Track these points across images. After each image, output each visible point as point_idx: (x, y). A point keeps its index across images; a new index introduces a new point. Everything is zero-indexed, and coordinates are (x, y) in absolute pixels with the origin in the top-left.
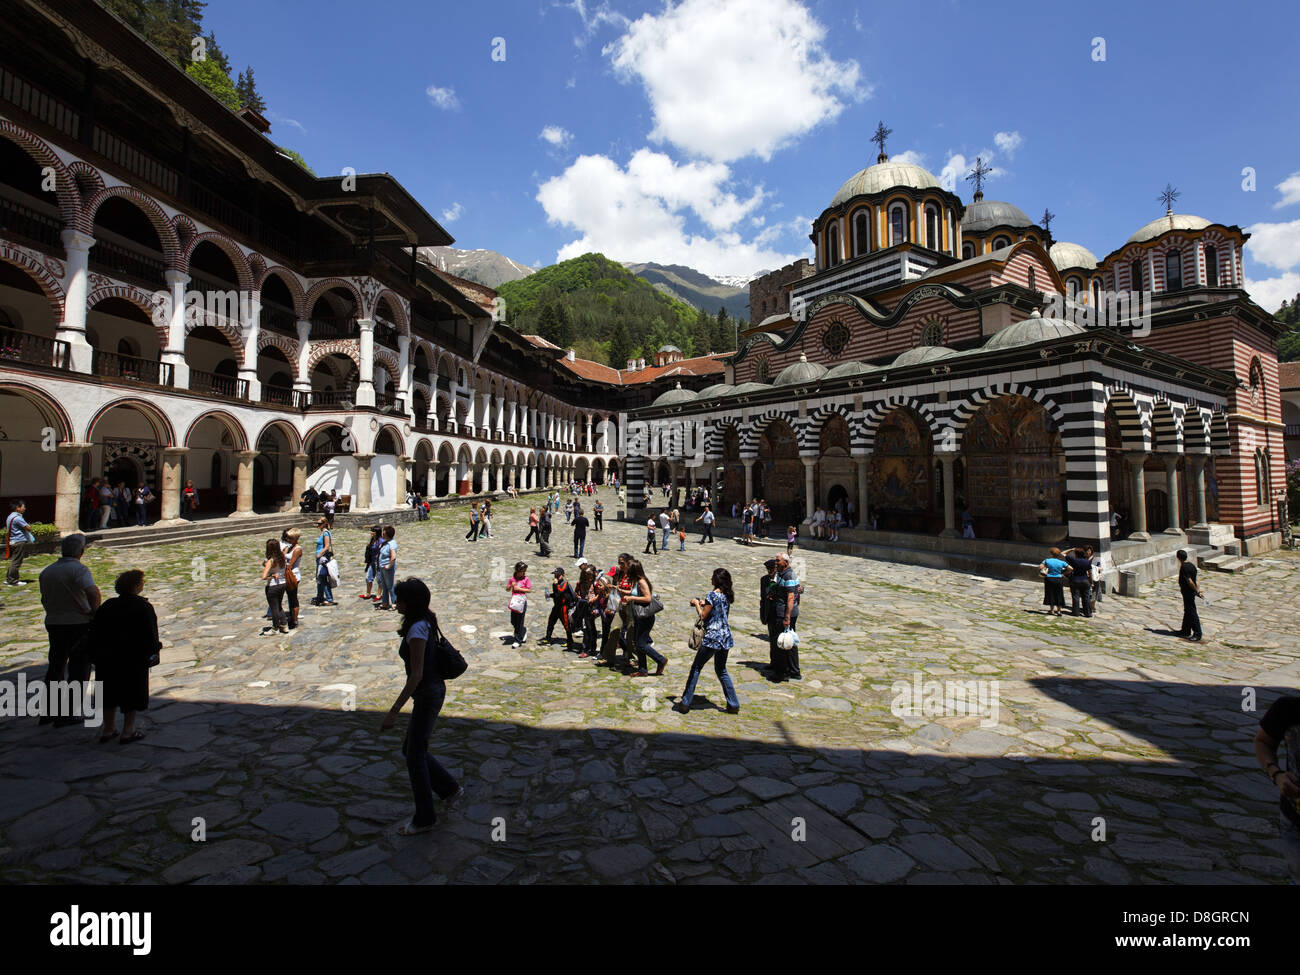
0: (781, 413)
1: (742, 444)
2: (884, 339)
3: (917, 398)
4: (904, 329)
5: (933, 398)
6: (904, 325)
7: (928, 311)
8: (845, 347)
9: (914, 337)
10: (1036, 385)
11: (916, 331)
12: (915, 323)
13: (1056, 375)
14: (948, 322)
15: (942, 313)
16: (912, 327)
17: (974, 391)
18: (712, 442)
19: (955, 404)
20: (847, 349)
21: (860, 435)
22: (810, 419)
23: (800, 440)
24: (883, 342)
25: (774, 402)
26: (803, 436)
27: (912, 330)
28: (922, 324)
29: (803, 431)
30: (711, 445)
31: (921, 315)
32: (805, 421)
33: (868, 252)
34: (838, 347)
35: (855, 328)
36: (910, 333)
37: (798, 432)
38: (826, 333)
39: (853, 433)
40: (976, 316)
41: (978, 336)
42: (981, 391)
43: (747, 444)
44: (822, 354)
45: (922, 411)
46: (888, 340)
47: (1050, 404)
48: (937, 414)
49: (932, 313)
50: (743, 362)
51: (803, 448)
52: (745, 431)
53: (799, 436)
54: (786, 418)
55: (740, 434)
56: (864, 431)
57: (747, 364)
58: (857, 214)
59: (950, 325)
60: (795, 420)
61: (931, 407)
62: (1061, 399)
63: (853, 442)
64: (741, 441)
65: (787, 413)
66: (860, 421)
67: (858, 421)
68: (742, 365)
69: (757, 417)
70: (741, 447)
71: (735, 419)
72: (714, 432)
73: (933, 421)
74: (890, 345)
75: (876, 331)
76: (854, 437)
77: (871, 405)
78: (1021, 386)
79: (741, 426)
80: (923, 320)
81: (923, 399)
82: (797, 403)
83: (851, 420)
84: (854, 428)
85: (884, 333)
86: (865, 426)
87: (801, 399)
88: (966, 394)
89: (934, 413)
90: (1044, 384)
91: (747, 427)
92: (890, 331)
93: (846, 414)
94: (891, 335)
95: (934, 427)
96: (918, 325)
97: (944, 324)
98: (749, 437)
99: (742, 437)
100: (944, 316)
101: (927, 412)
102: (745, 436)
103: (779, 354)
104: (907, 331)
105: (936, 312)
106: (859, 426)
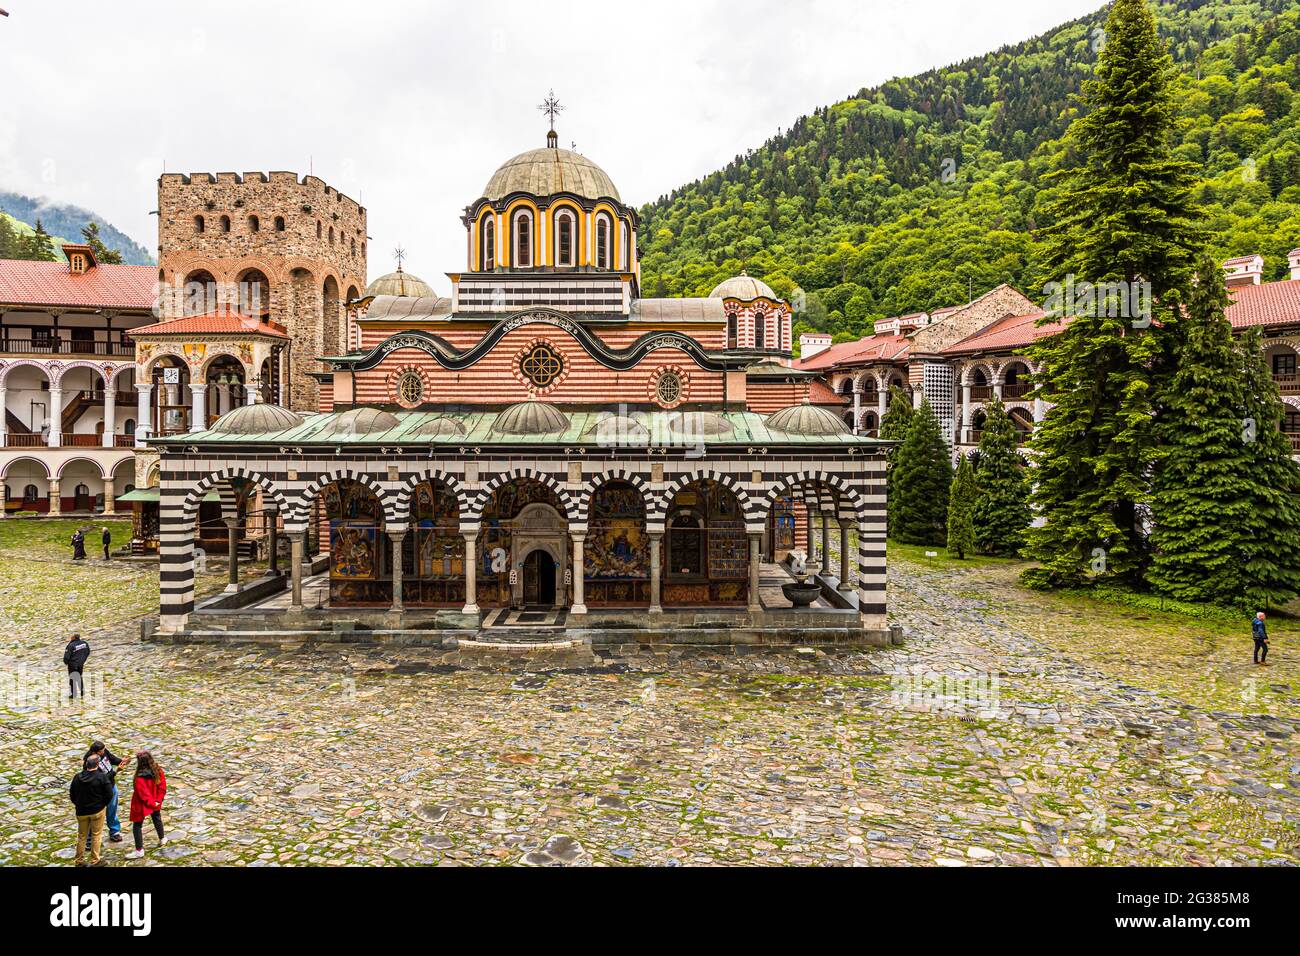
0: (539, 474)
1: (466, 511)
2: (614, 381)
3: (729, 474)
4: (638, 374)
5: (747, 477)
6: (640, 371)
7: (669, 361)
8: (557, 380)
9: (651, 387)
10: (843, 476)
11: (652, 380)
12: (652, 371)
13: (859, 470)
14: (690, 378)
15: (684, 367)
16: (648, 374)
17: (788, 474)
18: (399, 506)
19: (769, 485)
20: (561, 384)
21: (658, 508)
22: (586, 485)
23: (572, 510)
24: (610, 385)
25: (525, 459)
26: (576, 506)
27: (647, 378)
28: (659, 374)
29: (575, 500)
30: (398, 510)
31: (660, 364)
32: (580, 488)
33: (573, 265)
34: (545, 378)
35: (572, 361)
36: (646, 382)
37: (568, 500)
38: (526, 357)
39: (650, 506)
40: (719, 378)
41: (721, 399)
42: (795, 475)
43: (475, 511)
44: (522, 384)
45: (734, 489)
46: (617, 384)
47: (853, 494)
48: (751, 493)
49: (673, 365)
50: (372, 370)
51: (576, 520)
52: (471, 493)
53: (568, 506)
54: (547, 480)
55: (461, 498)
56: (664, 505)
57: (383, 374)
58: (560, 213)
59: (692, 381)
60: (562, 485)
61: (745, 485)
62: (862, 490)
63: (649, 516)
64: (463, 507)
65: (549, 476)
66: (662, 493)
67: (655, 493)
68: (371, 374)
69: (497, 476)
70: (462, 516)
71: (449, 475)
72: (403, 491)
73: (746, 500)
74: (620, 390)
75: (602, 370)
76: (652, 511)
77: (676, 477)
78: (830, 475)
79: (462, 485)
80: (661, 369)
81: (735, 477)
82: (565, 463)
83: (648, 491)
84: (651, 501)
85: (614, 374)
86: (665, 499)
87: (572, 458)
88: (781, 477)
89: (748, 492)
90: (848, 475)
91: (475, 487)
92: (621, 374)
93: (641, 483)
94: (622, 378)
95: (747, 506)
96: (655, 374)
97: (686, 379)
98: (478, 501)
99: (465, 502)
100: (686, 371)
101: (740, 490)
102: (471, 500)
103: (448, 370)
104: (642, 378)
105: (677, 364)
106: (658, 499)
